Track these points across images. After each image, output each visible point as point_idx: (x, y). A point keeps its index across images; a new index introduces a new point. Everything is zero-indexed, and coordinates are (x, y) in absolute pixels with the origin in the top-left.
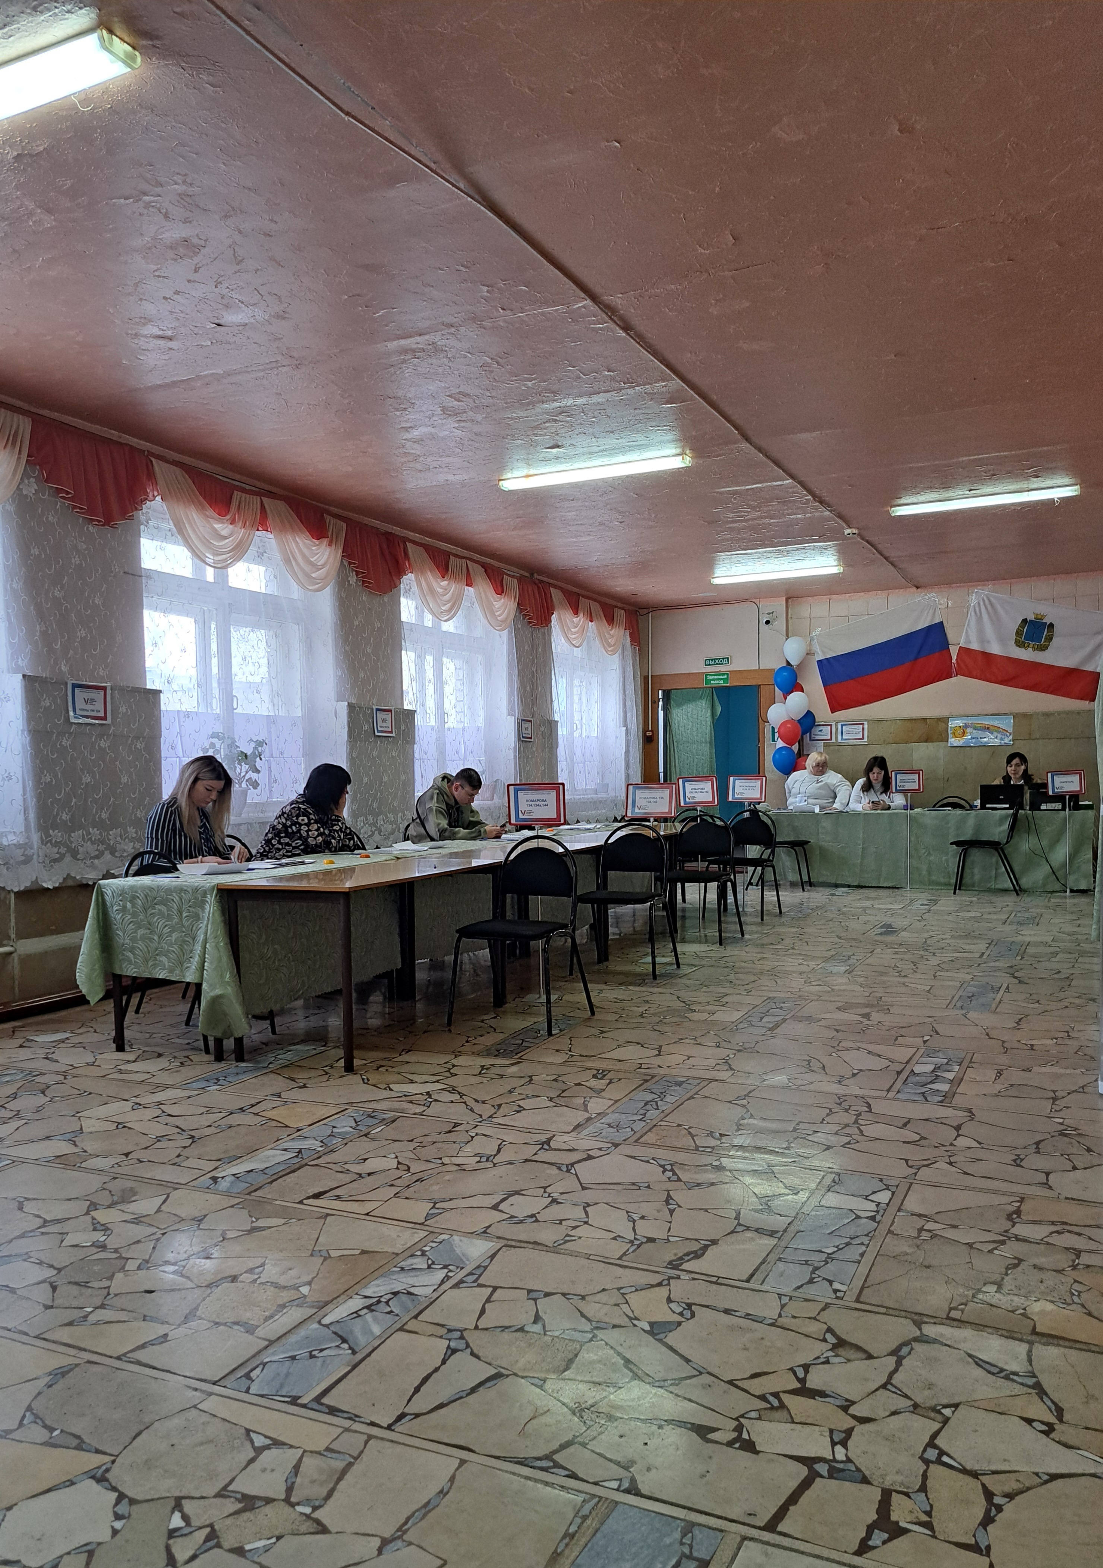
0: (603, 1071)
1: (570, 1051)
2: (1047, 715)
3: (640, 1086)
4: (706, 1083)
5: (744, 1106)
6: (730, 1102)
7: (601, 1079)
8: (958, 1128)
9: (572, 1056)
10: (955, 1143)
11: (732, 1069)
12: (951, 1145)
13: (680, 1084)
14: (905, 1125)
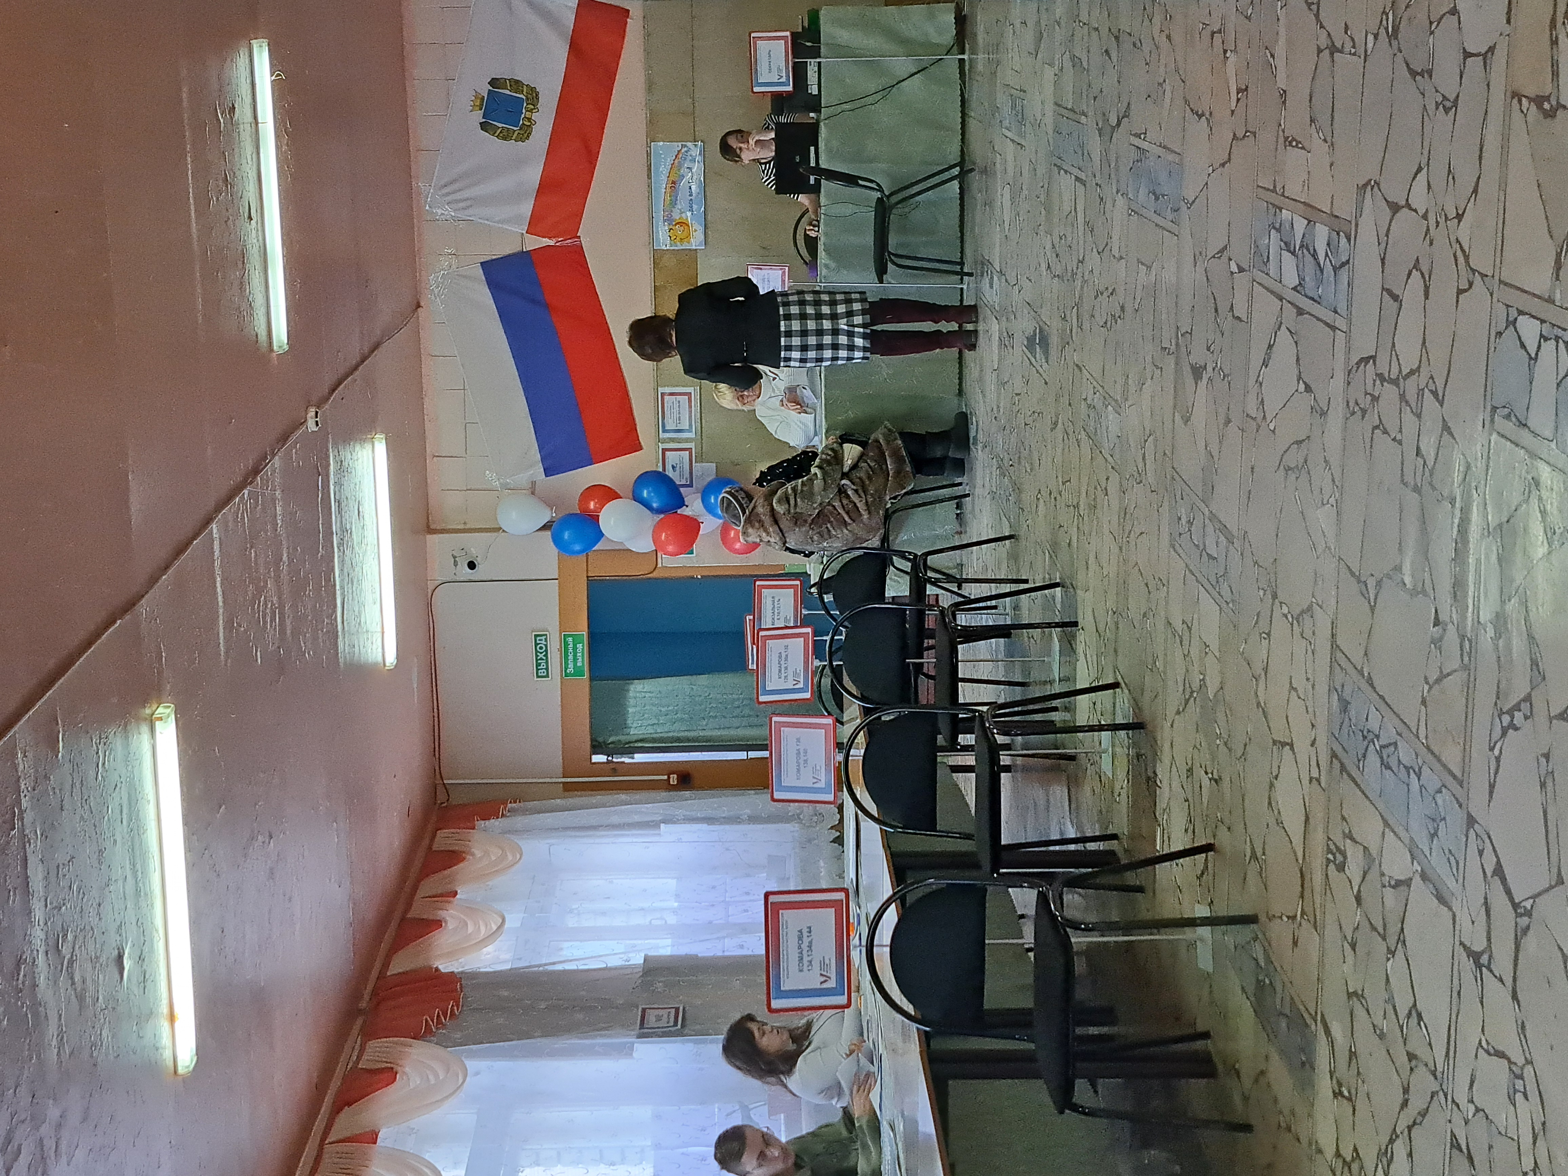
0: (1329, 851)
1: (1293, 918)
2: (650, 86)
3: (1354, 780)
4: (1339, 655)
5: (1379, 583)
6: (1372, 609)
7: (1345, 857)
8: (1395, 208)
9: (1303, 913)
10: (1421, 212)
11: (1310, 608)
12: (1425, 217)
13: (1345, 705)
14: (1395, 298)
